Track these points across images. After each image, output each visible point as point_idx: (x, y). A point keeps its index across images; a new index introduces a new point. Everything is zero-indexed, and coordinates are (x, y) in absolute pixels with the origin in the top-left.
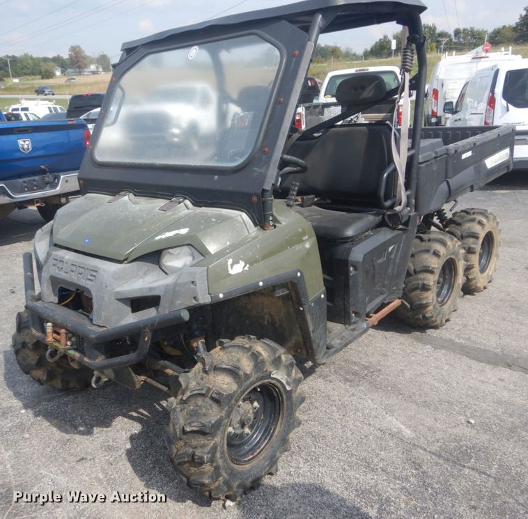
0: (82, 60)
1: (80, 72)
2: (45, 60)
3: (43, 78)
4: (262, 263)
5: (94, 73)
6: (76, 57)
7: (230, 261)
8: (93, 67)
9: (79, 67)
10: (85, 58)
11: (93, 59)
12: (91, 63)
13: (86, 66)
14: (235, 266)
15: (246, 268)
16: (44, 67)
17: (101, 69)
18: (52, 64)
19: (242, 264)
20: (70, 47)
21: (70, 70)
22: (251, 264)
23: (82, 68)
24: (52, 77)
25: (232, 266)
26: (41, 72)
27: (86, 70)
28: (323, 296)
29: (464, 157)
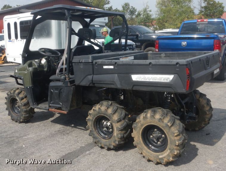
28: (28, 87)
29: (105, 67)
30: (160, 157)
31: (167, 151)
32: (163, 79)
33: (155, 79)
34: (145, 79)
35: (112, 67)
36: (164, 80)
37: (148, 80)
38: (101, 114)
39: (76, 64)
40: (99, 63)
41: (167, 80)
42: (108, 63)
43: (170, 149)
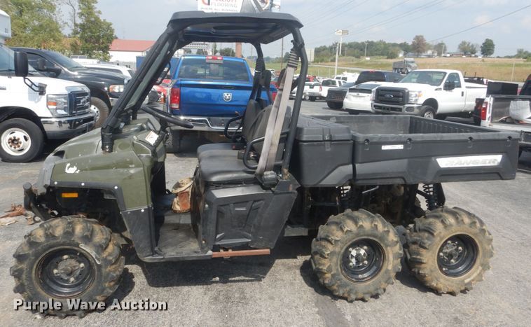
0: (422, 46)
1: (418, 55)
2: (395, 45)
3: (388, 58)
4: (89, 172)
5: (429, 56)
6: (418, 44)
7: (68, 165)
8: (429, 52)
9: (418, 52)
10: (424, 45)
11: (431, 46)
12: (429, 49)
13: (424, 51)
14: (70, 168)
15: (77, 172)
16: (391, 50)
17: (436, 54)
18: (397, 48)
19: (75, 168)
20: (415, 36)
21: (410, 53)
22: (81, 170)
23: (421, 52)
24: (395, 58)
25: (69, 167)
26: (388, 53)
27: (423, 54)
28: (143, 211)
29: (385, 148)
30: (467, 281)
31: (478, 268)
32: (487, 162)
33: (477, 163)
34: (461, 164)
35: (400, 147)
36: (490, 162)
37: (465, 165)
38: (362, 236)
39: (315, 143)
40: (375, 140)
41: (494, 162)
42: (393, 140)
43: (482, 265)
